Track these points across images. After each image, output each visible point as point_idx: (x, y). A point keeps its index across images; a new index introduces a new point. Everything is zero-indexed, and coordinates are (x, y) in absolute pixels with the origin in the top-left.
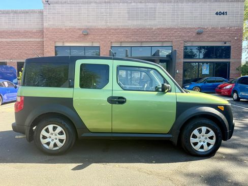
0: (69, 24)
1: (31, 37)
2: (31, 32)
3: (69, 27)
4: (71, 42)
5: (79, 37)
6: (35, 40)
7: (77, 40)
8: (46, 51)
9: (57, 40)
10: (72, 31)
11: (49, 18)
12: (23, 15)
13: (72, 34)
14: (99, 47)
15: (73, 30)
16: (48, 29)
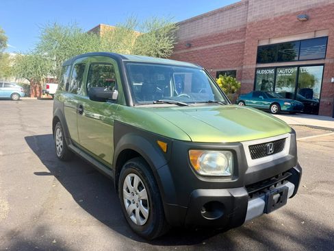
0: (280, 10)
1: (234, 39)
2: (235, 32)
3: (280, 15)
4: (280, 37)
5: (294, 27)
6: (238, 41)
7: (290, 31)
8: (246, 54)
9: (261, 37)
10: (282, 20)
11: (255, 8)
12: (229, 12)
13: (283, 25)
14: (327, 37)
15: (285, 17)
16: (251, 24)
